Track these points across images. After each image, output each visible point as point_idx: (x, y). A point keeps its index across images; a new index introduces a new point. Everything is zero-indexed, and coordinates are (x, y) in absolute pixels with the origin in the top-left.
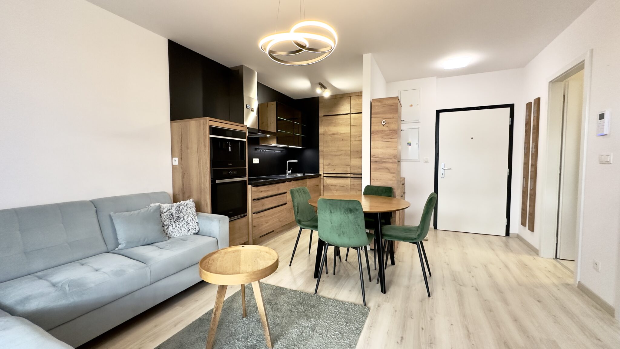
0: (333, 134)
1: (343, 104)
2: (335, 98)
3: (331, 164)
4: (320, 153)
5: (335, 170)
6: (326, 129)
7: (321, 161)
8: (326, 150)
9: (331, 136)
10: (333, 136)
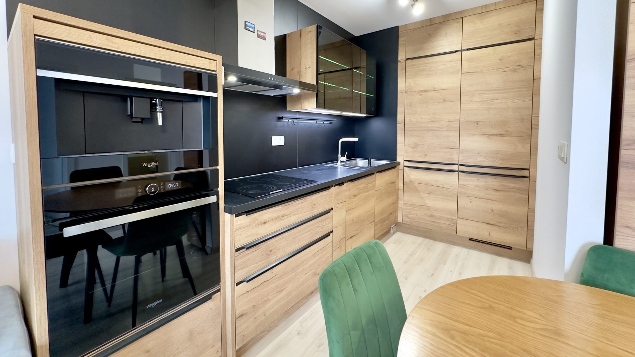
0: (425, 91)
1: (446, 34)
2: (430, 25)
3: (419, 145)
4: (398, 125)
5: (426, 155)
6: (410, 82)
7: (400, 139)
8: (410, 120)
9: (420, 95)
10: (424, 93)
